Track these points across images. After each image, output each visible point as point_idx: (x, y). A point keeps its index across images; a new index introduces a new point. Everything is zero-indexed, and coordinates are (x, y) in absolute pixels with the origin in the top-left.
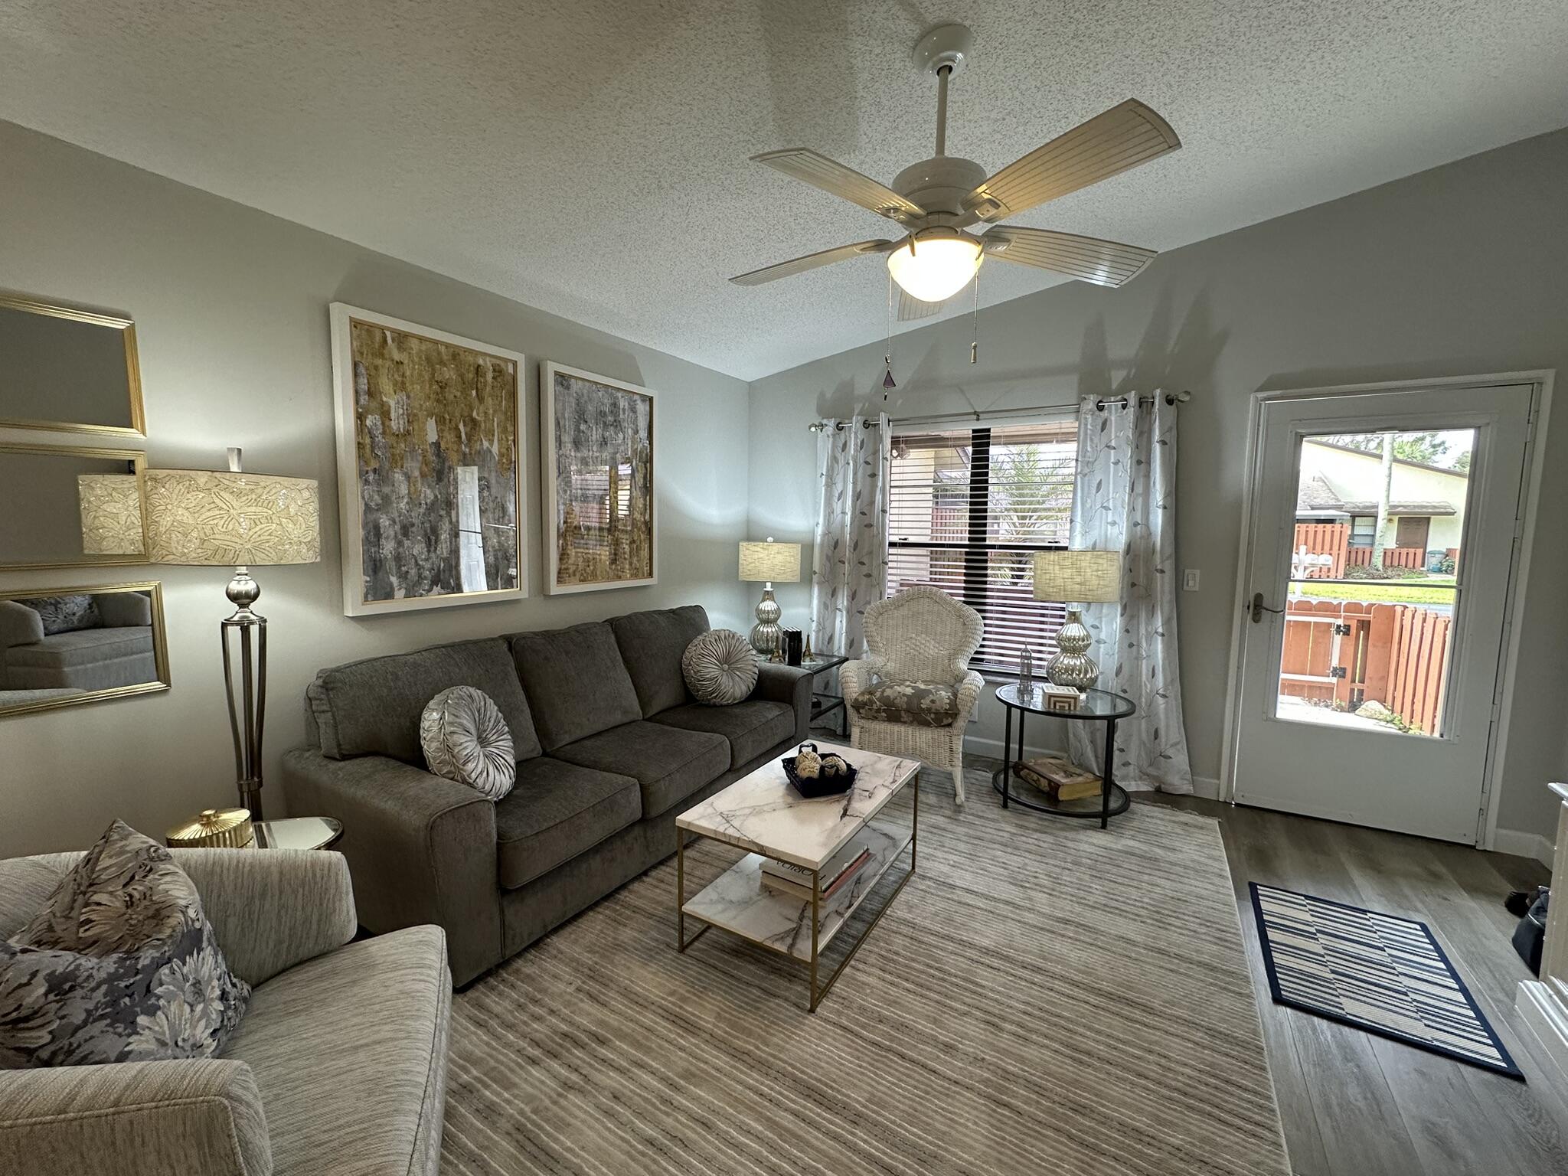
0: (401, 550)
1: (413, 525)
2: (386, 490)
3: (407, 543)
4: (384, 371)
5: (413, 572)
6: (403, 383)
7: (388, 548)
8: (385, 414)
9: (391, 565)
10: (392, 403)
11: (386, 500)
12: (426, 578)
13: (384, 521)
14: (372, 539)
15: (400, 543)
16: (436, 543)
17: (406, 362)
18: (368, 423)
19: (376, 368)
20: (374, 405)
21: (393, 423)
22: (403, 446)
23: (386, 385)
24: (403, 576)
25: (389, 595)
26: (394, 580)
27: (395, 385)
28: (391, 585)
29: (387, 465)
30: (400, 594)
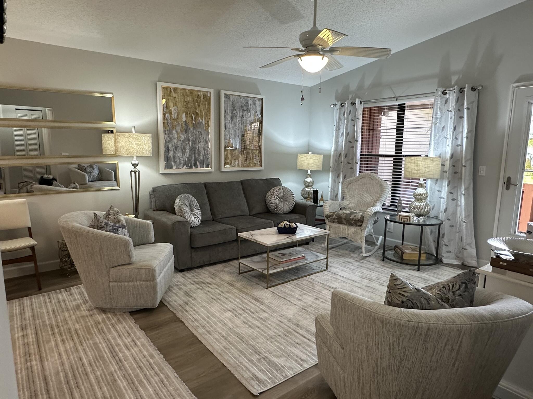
0: (175, 154)
1: (178, 147)
2: (171, 136)
3: (176, 152)
4: (170, 100)
5: (178, 161)
6: (176, 103)
7: (171, 153)
8: (171, 113)
9: (172, 158)
10: (173, 110)
11: (171, 139)
12: (182, 163)
13: (170, 146)
14: (167, 151)
15: (174, 152)
16: (185, 152)
17: (177, 97)
18: (166, 116)
19: (169, 99)
20: (168, 110)
21: (173, 116)
22: (176, 122)
23: (171, 104)
24: (175, 162)
25: (171, 168)
26: (173, 163)
27: (174, 104)
28: (172, 164)
29: (171, 129)
30: (174, 168)
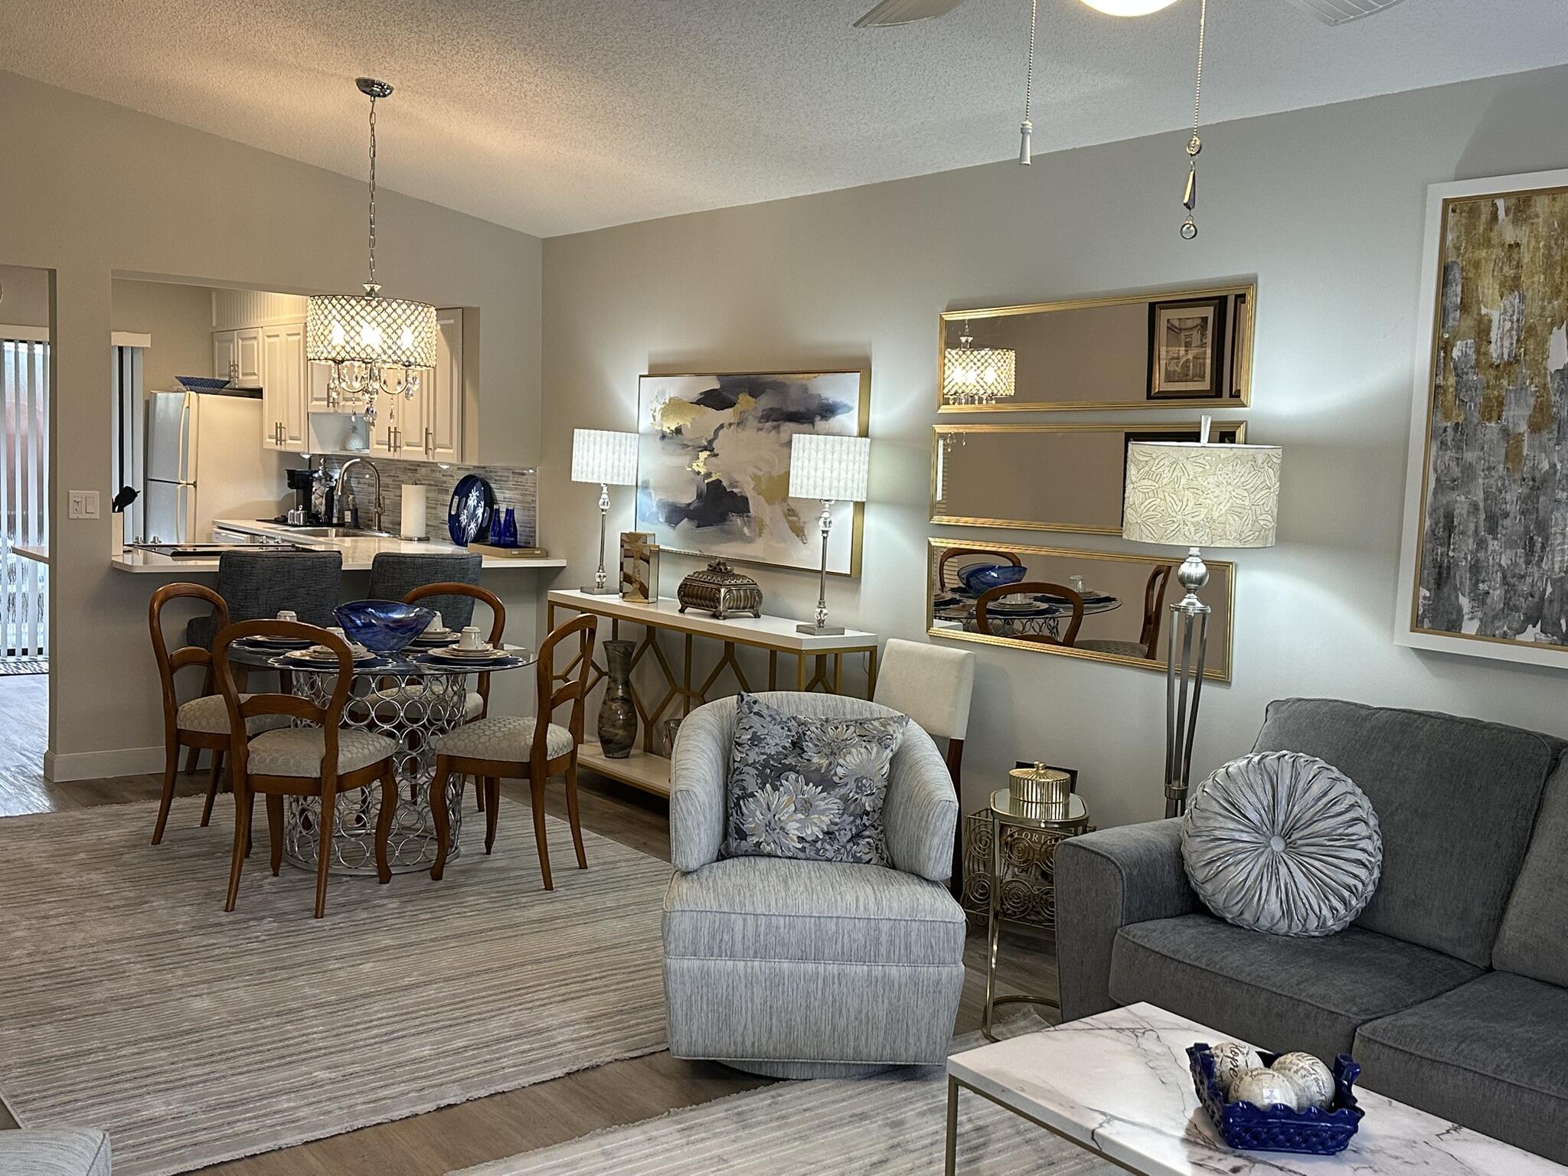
0: (1481, 555)
1: (1506, 515)
2: (1470, 456)
3: (1493, 545)
4: (1487, 268)
5: (1497, 594)
6: (1517, 278)
7: (1463, 550)
8: (1482, 331)
9: (1462, 575)
10: (1495, 315)
11: (1469, 470)
12: (1516, 609)
13: (1461, 507)
14: (1441, 533)
15: (1481, 544)
16: (1543, 547)
17: (1524, 241)
18: (1456, 353)
19: (1477, 265)
20: (1469, 322)
21: (1493, 347)
22: (1505, 382)
23: (1488, 287)
24: (1480, 599)
25: (1452, 627)
26: (1464, 602)
27: (1502, 285)
28: (1460, 609)
29: (1476, 417)
30: (1470, 627)
